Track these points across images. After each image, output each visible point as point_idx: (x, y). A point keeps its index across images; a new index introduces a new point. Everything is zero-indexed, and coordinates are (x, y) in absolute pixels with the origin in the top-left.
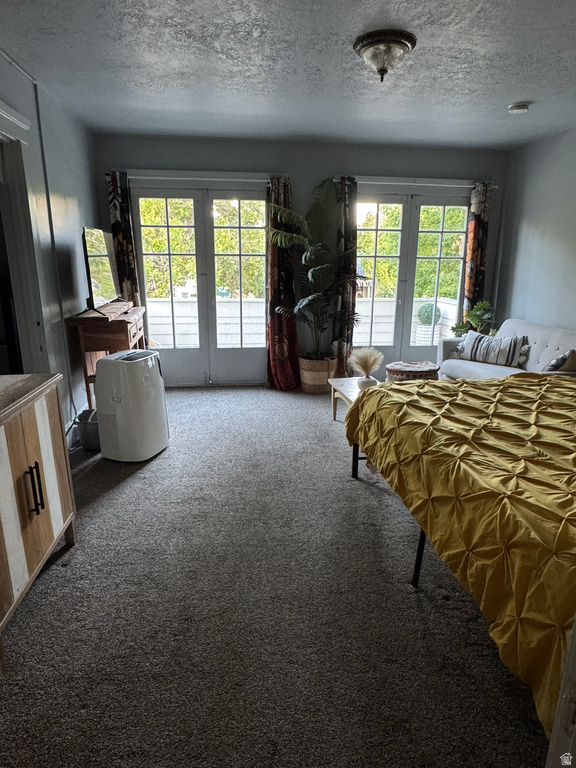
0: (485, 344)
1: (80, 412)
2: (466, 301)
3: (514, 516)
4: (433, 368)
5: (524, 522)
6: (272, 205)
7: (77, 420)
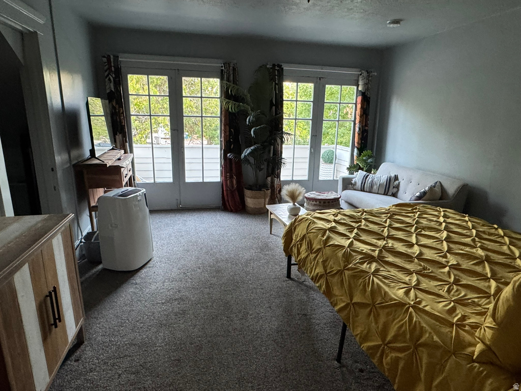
0: (370, 180)
1: (84, 234)
2: (356, 150)
3: (420, 323)
4: (336, 197)
5: (427, 328)
6: (225, 82)
7: (83, 240)
